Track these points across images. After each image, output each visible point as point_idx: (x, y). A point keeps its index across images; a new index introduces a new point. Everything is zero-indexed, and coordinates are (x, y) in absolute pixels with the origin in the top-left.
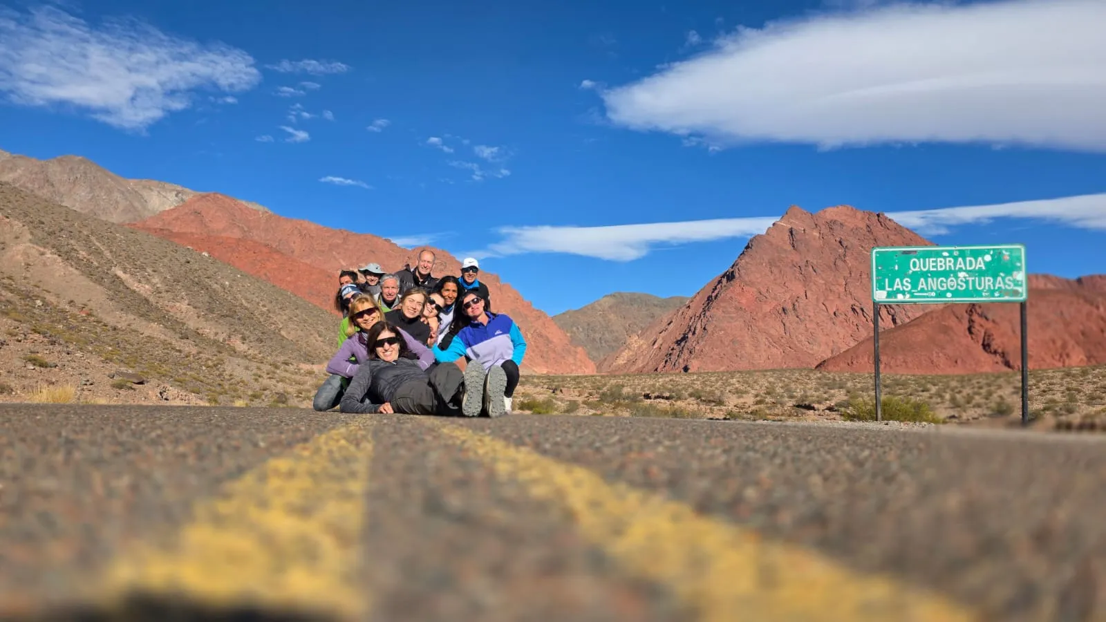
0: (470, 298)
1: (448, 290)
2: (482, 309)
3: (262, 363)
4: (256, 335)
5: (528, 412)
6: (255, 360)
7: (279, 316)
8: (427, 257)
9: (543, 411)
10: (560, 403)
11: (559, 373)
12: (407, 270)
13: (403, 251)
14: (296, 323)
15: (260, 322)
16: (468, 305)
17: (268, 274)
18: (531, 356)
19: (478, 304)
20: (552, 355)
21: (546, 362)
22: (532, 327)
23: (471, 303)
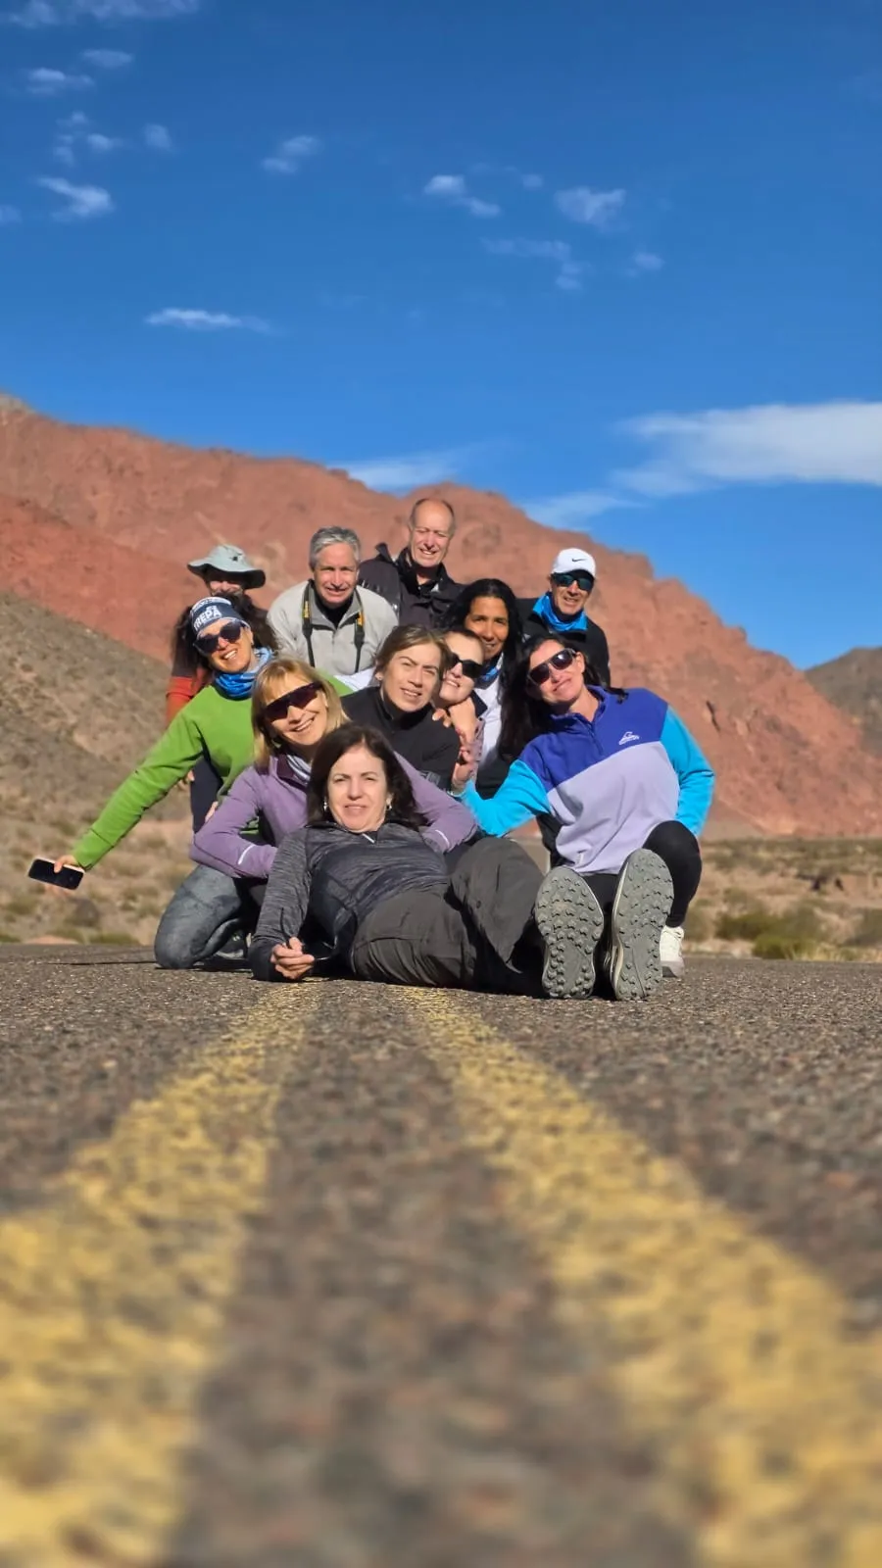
0: (546, 652)
1: (483, 618)
2: (579, 680)
3: (31, 819)
4: (13, 745)
5: (740, 949)
6: (14, 813)
7: (66, 695)
8: (434, 517)
9: (784, 943)
10: (834, 918)
11: (832, 831)
12: (383, 557)
13: (381, 499)
14: (110, 711)
15: (20, 712)
16: (542, 674)
17: (32, 581)
18: (749, 785)
19: (570, 669)
20: (810, 782)
21: (793, 801)
22: (749, 701)
23: (551, 667)
